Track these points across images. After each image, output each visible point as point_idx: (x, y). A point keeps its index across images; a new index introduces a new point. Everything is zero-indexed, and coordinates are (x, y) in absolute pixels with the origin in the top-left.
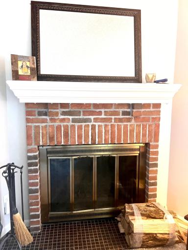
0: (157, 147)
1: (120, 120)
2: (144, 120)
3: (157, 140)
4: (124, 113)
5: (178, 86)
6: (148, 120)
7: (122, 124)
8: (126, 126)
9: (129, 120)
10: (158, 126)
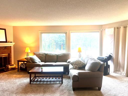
0: (11, 54)
1: (3, 49)
2: (8, 49)
3: (11, 53)
4: (4, 48)
5: (14, 43)
6: (9, 49)
7: (4, 50)
8: (5, 51)
9: (5, 49)
10: (11, 50)
